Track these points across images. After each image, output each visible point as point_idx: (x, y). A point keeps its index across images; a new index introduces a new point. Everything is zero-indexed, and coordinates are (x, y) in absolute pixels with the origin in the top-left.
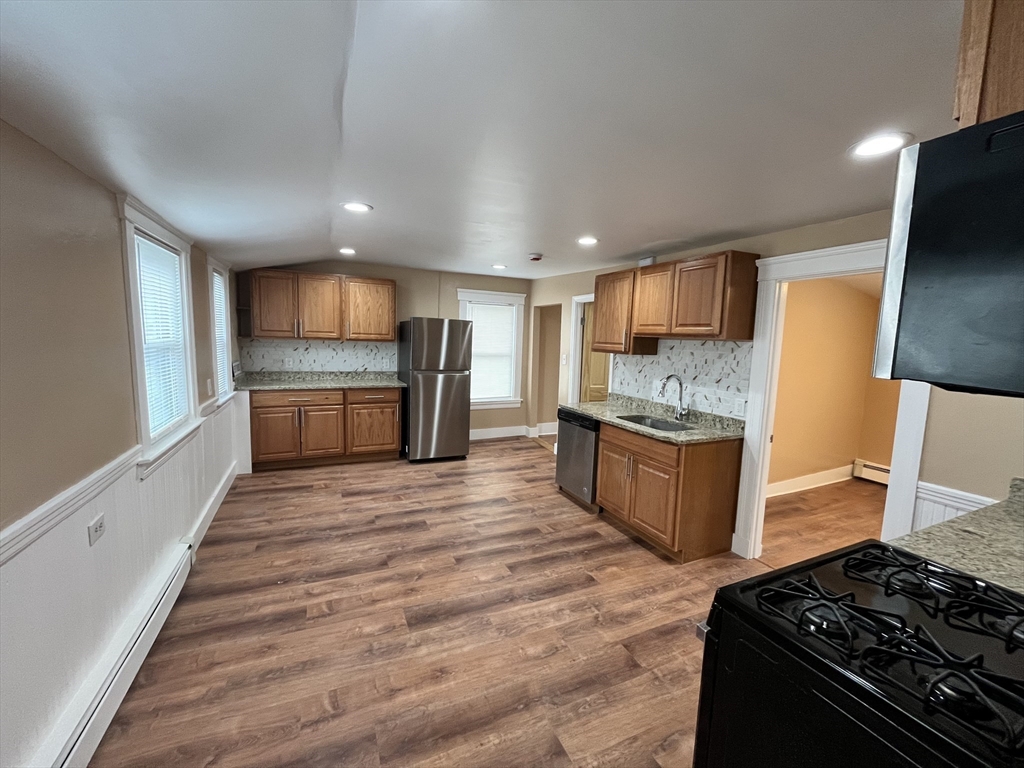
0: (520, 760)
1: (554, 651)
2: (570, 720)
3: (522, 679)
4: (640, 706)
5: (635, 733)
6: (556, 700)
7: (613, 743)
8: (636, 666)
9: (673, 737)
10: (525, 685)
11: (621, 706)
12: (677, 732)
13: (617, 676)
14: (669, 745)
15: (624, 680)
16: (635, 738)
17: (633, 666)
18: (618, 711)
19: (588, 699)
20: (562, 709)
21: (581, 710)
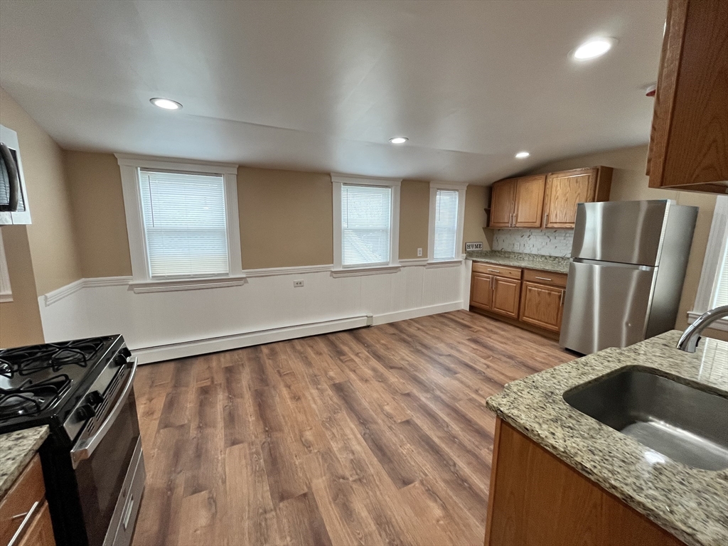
0: (237, 428)
1: (307, 445)
2: (250, 449)
3: (286, 430)
4: (245, 491)
5: (228, 483)
6: (266, 445)
7: (227, 469)
8: (282, 498)
9: (214, 507)
10: (281, 430)
11: (250, 479)
12: (216, 512)
13: (276, 482)
14: (210, 504)
15: (271, 486)
16: (224, 482)
17: (282, 496)
18: (247, 476)
19: (262, 461)
20: (259, 447)
21: (255, 456)
